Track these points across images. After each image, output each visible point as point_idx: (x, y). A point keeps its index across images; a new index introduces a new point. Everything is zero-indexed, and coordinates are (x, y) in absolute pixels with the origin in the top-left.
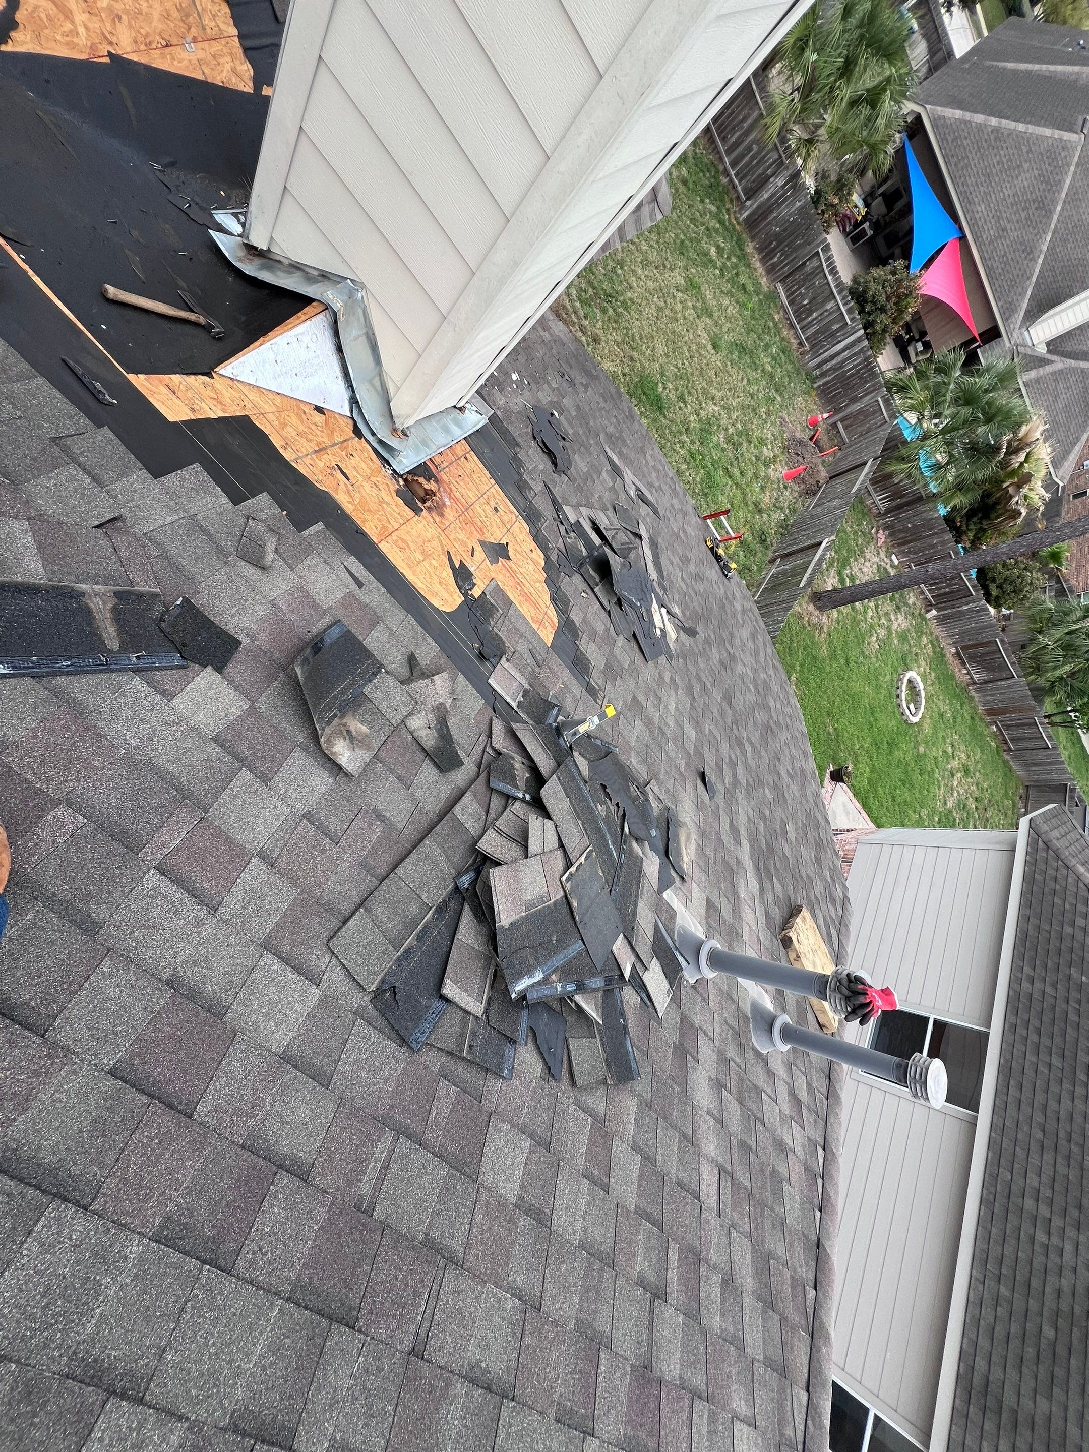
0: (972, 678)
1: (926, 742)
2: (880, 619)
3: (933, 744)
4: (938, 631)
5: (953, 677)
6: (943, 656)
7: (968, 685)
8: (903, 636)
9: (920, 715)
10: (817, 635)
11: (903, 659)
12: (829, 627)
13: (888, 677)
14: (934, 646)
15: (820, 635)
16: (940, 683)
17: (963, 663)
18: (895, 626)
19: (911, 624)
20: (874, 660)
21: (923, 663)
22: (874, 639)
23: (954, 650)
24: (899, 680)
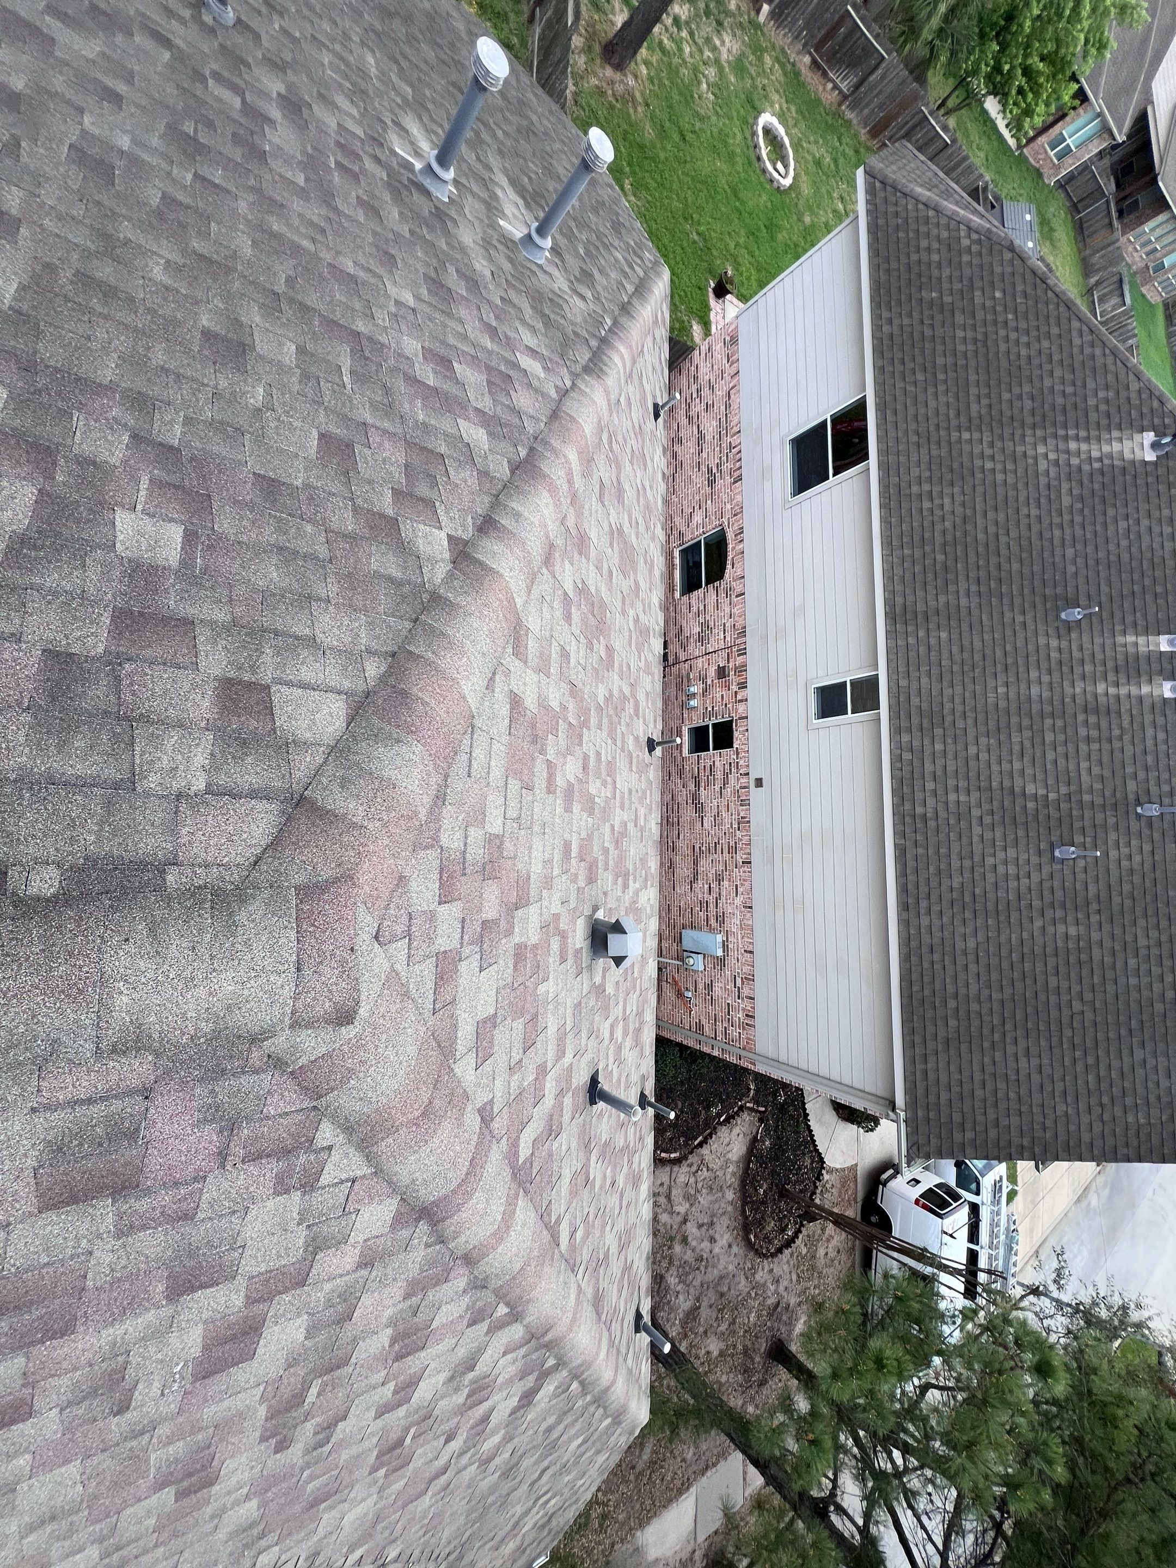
0: (841, 92)
1: (810, 209)
2: (701, 51)
3: (818, 207)
4: (780, 37)
5: (818, 101)
6: (797, 74)
7: (840, 105)
8: (739, 66)
9: (792, 173)
10: (631, 111)
11: (750, 101)
12: (643, 94)
13: (739, 136)
14: (782, 66)
15: (636, 111)
16: (804, 117)
17: (825, 74)
18: (724, 56)
19: (744, 41)
20: (714, 118)
21: (775, 97)
22: (705, 86)
23: (807, 59)
24: (754, 134)
